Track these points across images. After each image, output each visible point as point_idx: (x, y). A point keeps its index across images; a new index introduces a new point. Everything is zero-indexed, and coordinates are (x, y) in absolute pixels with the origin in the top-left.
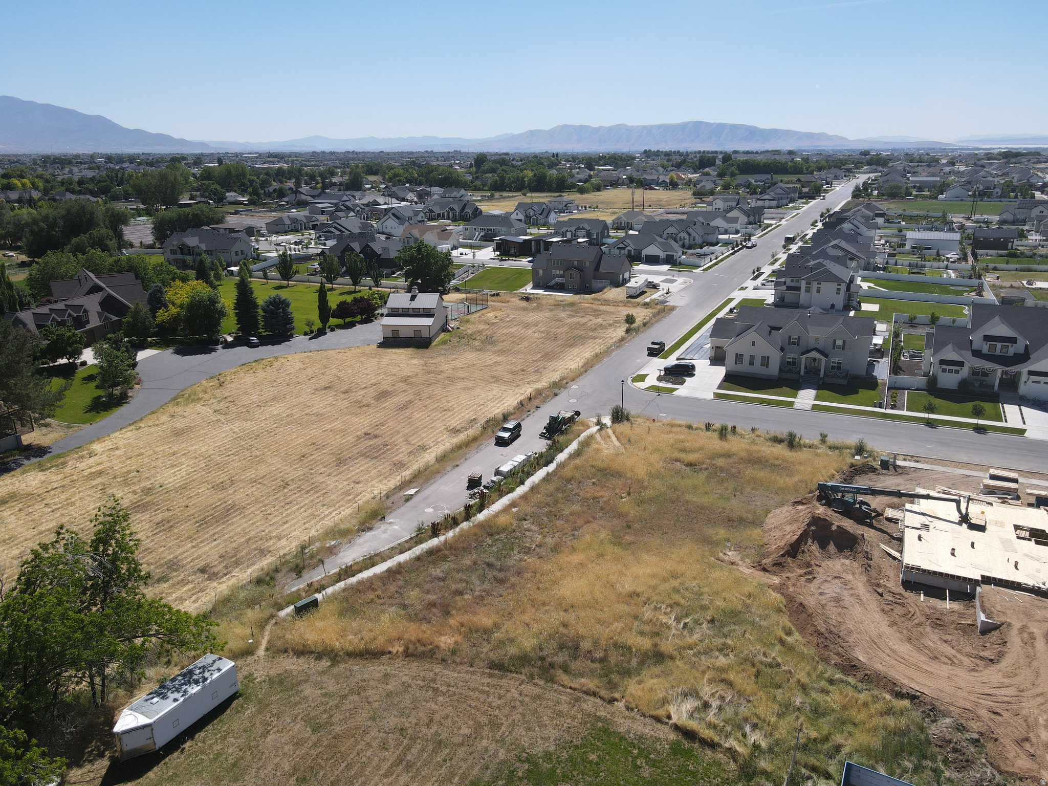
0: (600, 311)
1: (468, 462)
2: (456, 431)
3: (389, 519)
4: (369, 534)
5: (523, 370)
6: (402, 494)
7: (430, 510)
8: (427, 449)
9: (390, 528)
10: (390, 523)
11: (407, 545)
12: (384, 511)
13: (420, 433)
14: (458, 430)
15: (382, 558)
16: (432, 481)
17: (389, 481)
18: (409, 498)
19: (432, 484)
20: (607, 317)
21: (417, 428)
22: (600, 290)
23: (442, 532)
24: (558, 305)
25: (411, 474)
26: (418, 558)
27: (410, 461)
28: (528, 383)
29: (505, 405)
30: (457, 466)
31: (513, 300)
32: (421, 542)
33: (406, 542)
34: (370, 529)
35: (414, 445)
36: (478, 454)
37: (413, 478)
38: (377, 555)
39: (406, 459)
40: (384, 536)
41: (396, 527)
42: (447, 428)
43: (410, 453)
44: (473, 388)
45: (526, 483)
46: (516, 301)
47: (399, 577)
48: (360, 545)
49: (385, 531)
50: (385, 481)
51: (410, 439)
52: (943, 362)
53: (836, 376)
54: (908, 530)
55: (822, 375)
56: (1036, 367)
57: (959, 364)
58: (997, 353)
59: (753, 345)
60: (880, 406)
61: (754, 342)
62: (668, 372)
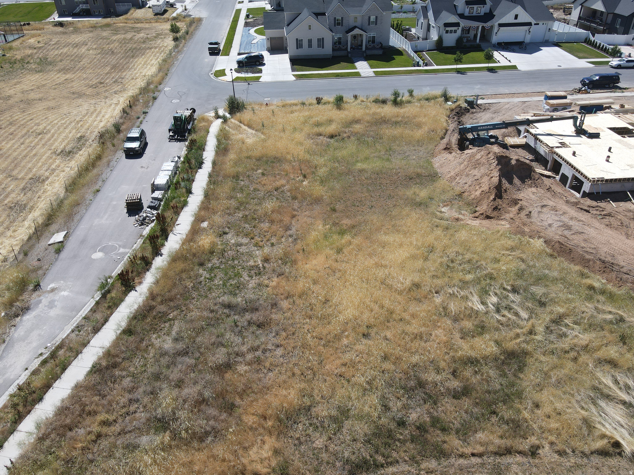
0: (137, 28)
1: (108, 183)
2: (68, 154)
3: (48, 284)
4: (28, 318)
5: (101, 83)
6: (43, 244)
7: (98, 255)
8: (44, 181)
9: (57, 298)
10: (53, 290)
11: (99, 316)
12: (33, 276)
13: (23, 164)
14: (70, 152)
15: (70, 349)
16: (76, 218)
17: (15, 231)
18: (60, 248)
19: (79, 221)
20: (147, 32)
21: (15, 159)
22: (126, 12)
23: (136, 281)
24: (94, 27)
25: (42, 215)
26: (128, 331)
27: (31, 199)
28: (116, 94)
29: (107, 117)
30: (98, 191)
31: (47, 27)
32: (114, 305)
33: (93, 310)
34: (26, 309)
35: (23, 179)
36: (115, 172)
37: (49, 220)
38: (60, 347)
39: (23, 198)
40: (53, 313)
41: (65, 293)
42: (55, 153)
43: (24, 189)
44: (58, 107)
45: (193, 190)
46: (51, 28)
47: (117, 373)
48: (23, 339)
49: (51, 305)
50: (9, 233)
51: (14, 173)
52: (446, 25)
53: (374, 48)
54: (557, 150)
55: (364, 49)
56: (503, 21)
57: (457, 25)
58: (474, 14)
59: (310, 29)
60: (418, 65)
61: (310, 26)
62: (241, 65)
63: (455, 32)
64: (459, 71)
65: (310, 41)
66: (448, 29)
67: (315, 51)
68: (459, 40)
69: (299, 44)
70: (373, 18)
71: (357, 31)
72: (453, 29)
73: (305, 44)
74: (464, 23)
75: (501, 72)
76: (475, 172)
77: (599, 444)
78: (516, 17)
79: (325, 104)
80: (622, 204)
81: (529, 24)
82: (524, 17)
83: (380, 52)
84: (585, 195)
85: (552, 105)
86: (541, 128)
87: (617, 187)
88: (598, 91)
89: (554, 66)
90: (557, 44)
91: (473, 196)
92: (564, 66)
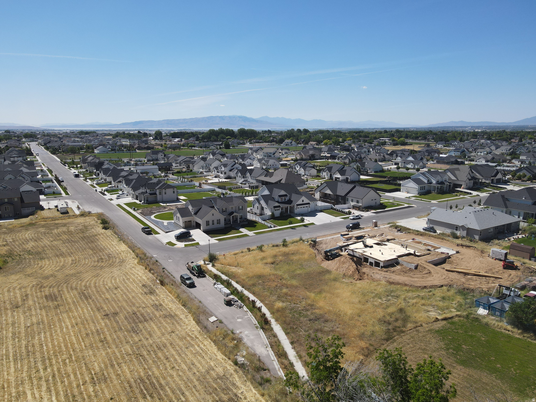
1: (199, 298)
3: (236, 331)
4: (246, 341)
7: (240, 320)
10: (240, 333)
13: (134, 301)
18: (220, 321)
19: (212, 312)
27: (169, 312)
30: (200, 302)
35: (148, 307)
36: (194, 294)
39: (164, 313)
40: (252, 337)
41: (247, 332)
43: (157, 310)
49: (247, 336)
51: (138, 306)
52: (275, 207)
53: (244, 221)
54: (364, 253)
55: (239, 222)
56: (298, 203)
57: (279, 207)
58: (283, 201)
59: (213, 215)
60: (271, 227)
61: (213, 214)
62: (179, 238)
63: (279, 210)
64: (292, 228)
65: (213, 221)
66: (275, 209)
67: (216, 226)
68: (281, 213)
69: (208, 223)
70: (241, 207)
71: (235, 214)
72: (278, 208)
73: (211, 223)
74: (282, 205)
75: (310, 226)
76: (345, 265)
77: (433, 320)
78: (303, 201)
79: (252, 250)
80: (394, 268)
81: (309, 204)
82: (306, 201)
83: (247, 223)
84: (382, 267)
85: (346, 238)
86: (352, 247)
87: (390, 263)
88: (355, 230)
89: (329, 222)
90: (321, 211)
91: (349, 274)
92: (332, 221)
